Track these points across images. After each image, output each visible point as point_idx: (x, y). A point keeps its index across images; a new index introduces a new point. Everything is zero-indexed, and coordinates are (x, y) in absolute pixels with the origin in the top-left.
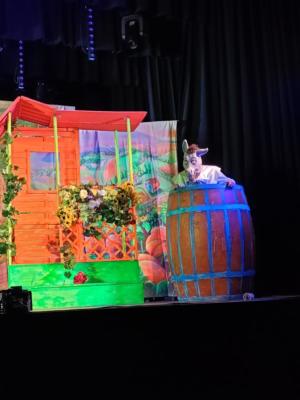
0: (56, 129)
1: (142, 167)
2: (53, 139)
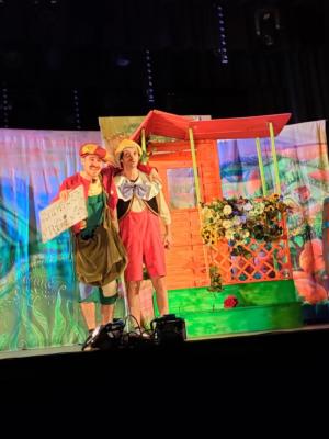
0: (192, 141)
1: (289, 175)
2: (190, 153)
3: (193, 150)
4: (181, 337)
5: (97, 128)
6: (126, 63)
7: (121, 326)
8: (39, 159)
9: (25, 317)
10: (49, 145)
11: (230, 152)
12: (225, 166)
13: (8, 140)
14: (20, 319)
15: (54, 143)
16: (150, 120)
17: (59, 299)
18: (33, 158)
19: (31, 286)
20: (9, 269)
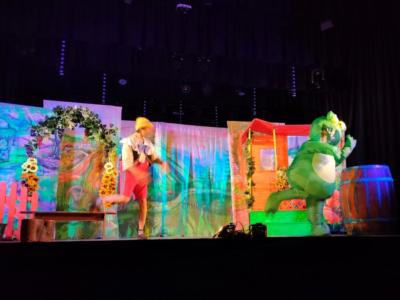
0: (274, 136)
2: (273, 142)
3: (275, 140)
4: (264, 234)
5: (225, 126)
6: (242, 94)
7: (233, 227)
8: (196, 141)
9: (184, 220)
10: (201, 134)
11: (294, 142)
12: (291, 149)
13: (181, 130)
14: (182, 221)
15: (204, 132)
16: (253, 124)
17: (202, 212)
18: (193, 140)
19: (188, 204)
20: (177, 195)
